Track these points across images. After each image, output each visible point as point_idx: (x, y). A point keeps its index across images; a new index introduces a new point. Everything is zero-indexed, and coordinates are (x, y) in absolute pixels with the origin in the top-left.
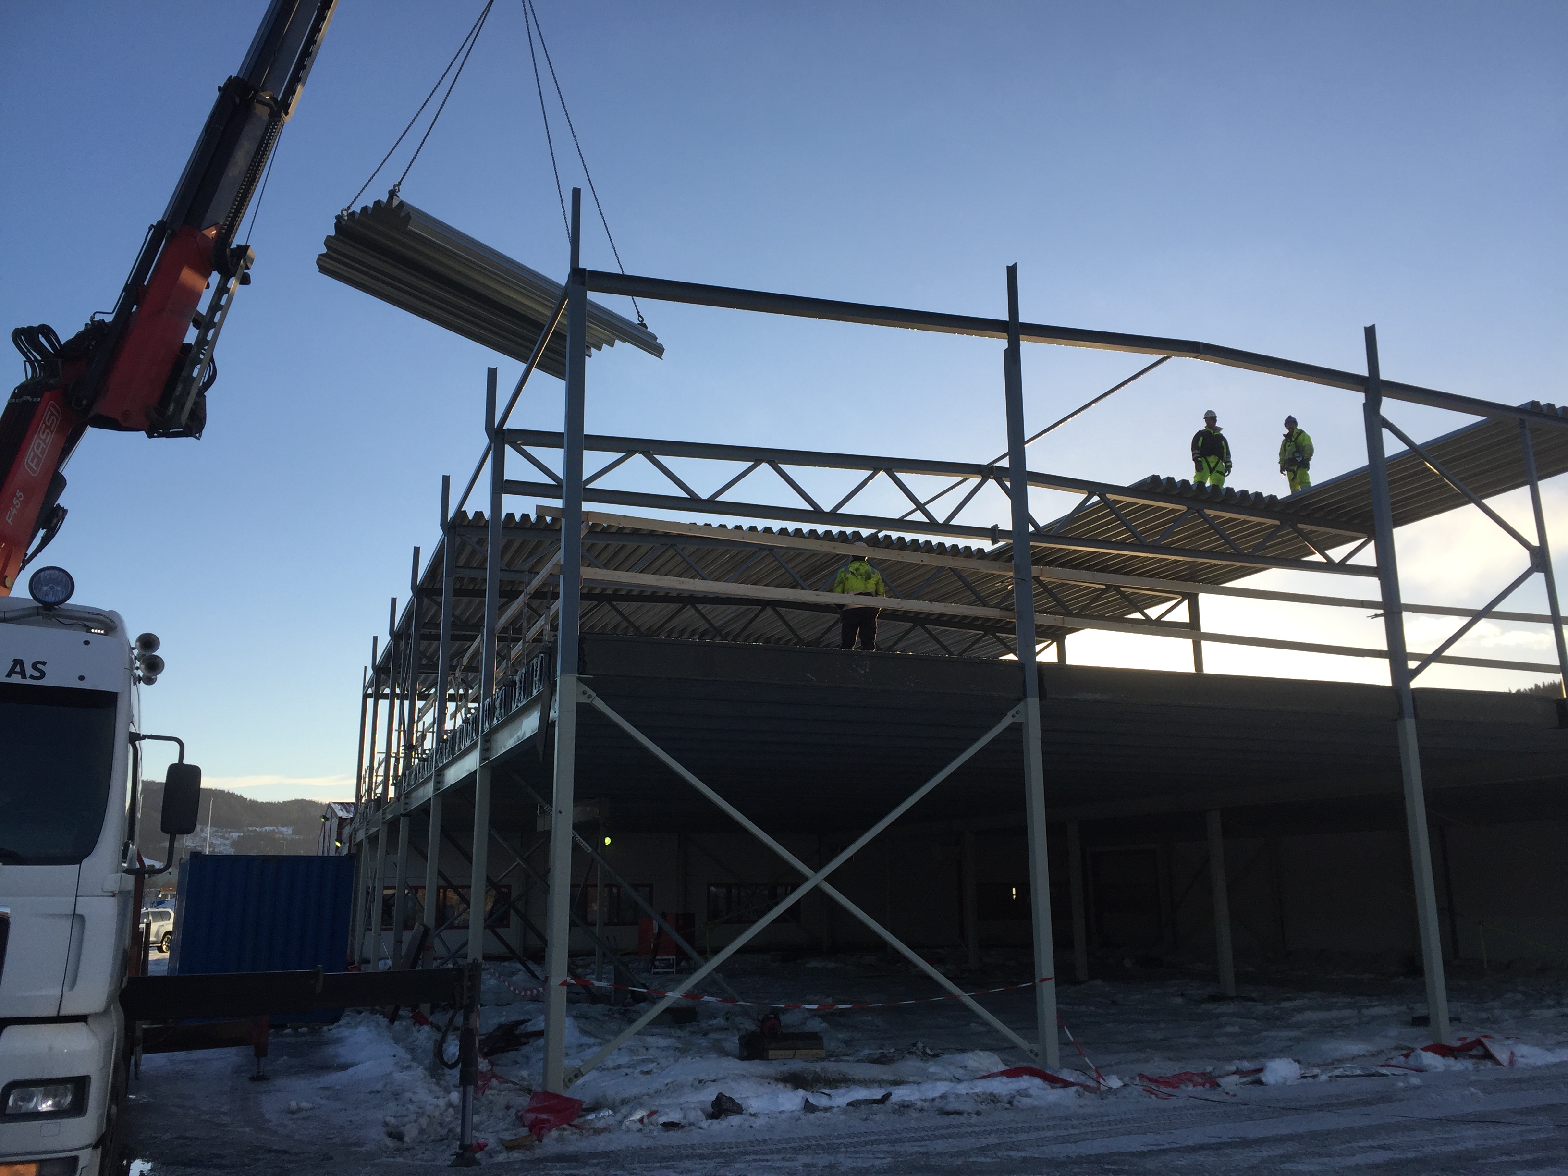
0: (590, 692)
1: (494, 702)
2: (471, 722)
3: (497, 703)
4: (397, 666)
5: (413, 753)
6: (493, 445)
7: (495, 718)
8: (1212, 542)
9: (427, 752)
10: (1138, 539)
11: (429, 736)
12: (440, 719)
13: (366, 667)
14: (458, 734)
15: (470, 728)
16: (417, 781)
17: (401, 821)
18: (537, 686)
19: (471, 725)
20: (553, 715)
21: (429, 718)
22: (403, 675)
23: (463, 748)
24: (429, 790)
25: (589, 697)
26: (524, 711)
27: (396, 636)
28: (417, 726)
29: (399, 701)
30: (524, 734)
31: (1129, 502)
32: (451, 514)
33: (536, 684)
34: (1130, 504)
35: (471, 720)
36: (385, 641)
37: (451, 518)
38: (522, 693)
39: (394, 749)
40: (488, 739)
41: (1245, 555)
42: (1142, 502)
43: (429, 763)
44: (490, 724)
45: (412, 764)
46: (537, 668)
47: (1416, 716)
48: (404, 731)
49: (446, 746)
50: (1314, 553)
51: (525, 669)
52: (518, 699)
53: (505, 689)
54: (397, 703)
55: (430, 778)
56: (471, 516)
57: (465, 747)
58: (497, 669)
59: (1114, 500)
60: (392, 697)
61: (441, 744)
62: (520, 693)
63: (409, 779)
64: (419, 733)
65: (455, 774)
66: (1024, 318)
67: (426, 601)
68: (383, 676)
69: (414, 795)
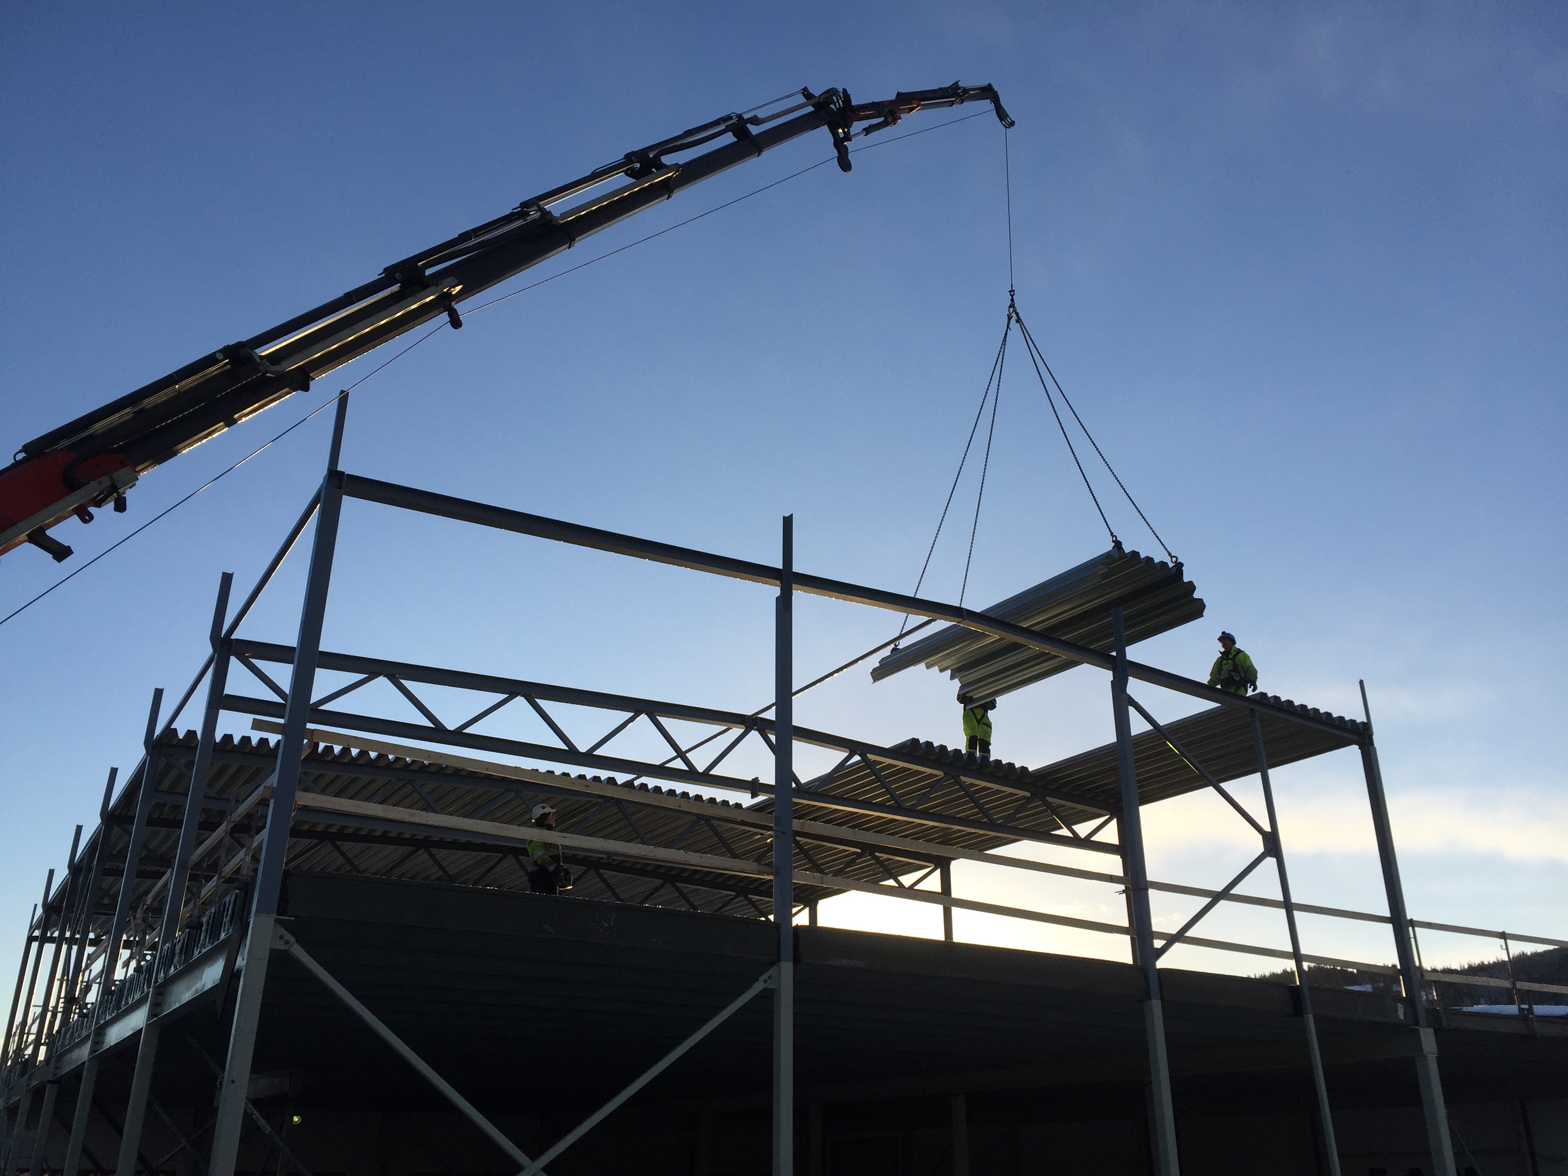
0: (289, 937)
1: (174, 946)
2: (144, 971)
3: (178, 948)
4: (70, 906)
5: (74, 1007)
6: (216, 655)
7: (173, 967)
8: (967, 810)
9: (89, 1006)
10: (896, 802)
11: (95, 987)
12: (110, 968)
13: (36, 905)
14: (128, 984)
15: (142, 977)
16: (72, 1041)
17: (47, 1089)
18: (226, 928)
19: (144, 974)
20: (240, 962)
21: (98, 966)
22: (75, 916)
23: (130, 1002)
24: (84, 1053)
25: (287, 942)
26: (207, 959)
27: (75, 868)
28: (83, 976)
29: (66, 946)
30: (204, 985)
31: (889, 764)
32: (158, 731)
33: (225, 925)
34: (890, 766)
35: (144, 968)
36: (62, 874)
37: (158, 736)
38: (208, 936)
39: (52, 1003)
40: (162, 991)
41: (997, 825)
42: (901, 764)
43: (89, 1020)
44: (166, 973)
45: (71, 1020)
46: (229, 906)
47: (1162, 998)
48: (67, 980)
49: (111, 999)
50: (1062, 828)
51: (216, 909)
52: (202, 943)
53: (189, 932)
54: (65, 947)
55: (87, 1038)
56: (181, 735)
57: (132, 1001)
58: (183, 909)
59: (874, 760)
60: (59, 942)
61: (106, 996)
62: (206, 937)
63: (64, 1038)
64: (84, 984)
65: (117, 1033)
66: (798, 567)
67: (116, 830)
68: (54, 916)
69: (67, 1057)
